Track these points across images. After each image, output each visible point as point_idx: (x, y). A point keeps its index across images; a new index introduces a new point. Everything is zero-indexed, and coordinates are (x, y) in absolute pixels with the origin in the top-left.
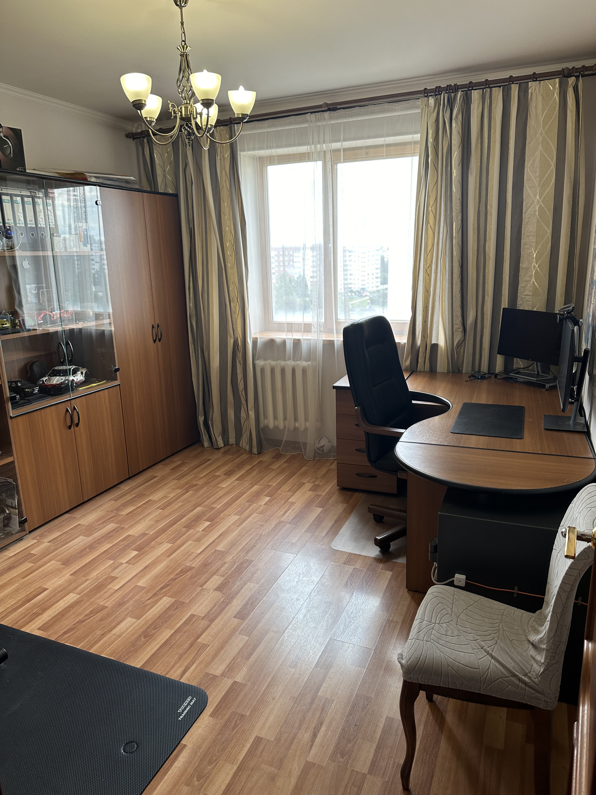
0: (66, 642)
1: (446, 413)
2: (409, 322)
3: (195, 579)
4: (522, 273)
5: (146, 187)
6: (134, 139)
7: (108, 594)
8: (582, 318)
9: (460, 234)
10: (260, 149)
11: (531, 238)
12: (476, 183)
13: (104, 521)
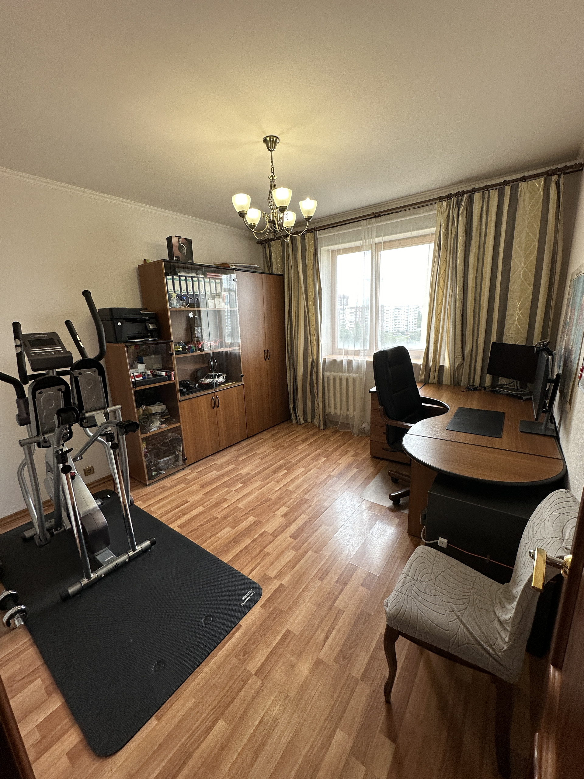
0: (190, 538)
1: (445, 414)
2: (424, 350)
3: (271, 507)
4: (507, 318)
5: (267, 271)
6: (261, 244)
7: (220, 510)
8: (555, 350)
9: (462, 293)
10: (332, 245)
11: (515, 293)
12: (475, 257)
13: (228, 463)
